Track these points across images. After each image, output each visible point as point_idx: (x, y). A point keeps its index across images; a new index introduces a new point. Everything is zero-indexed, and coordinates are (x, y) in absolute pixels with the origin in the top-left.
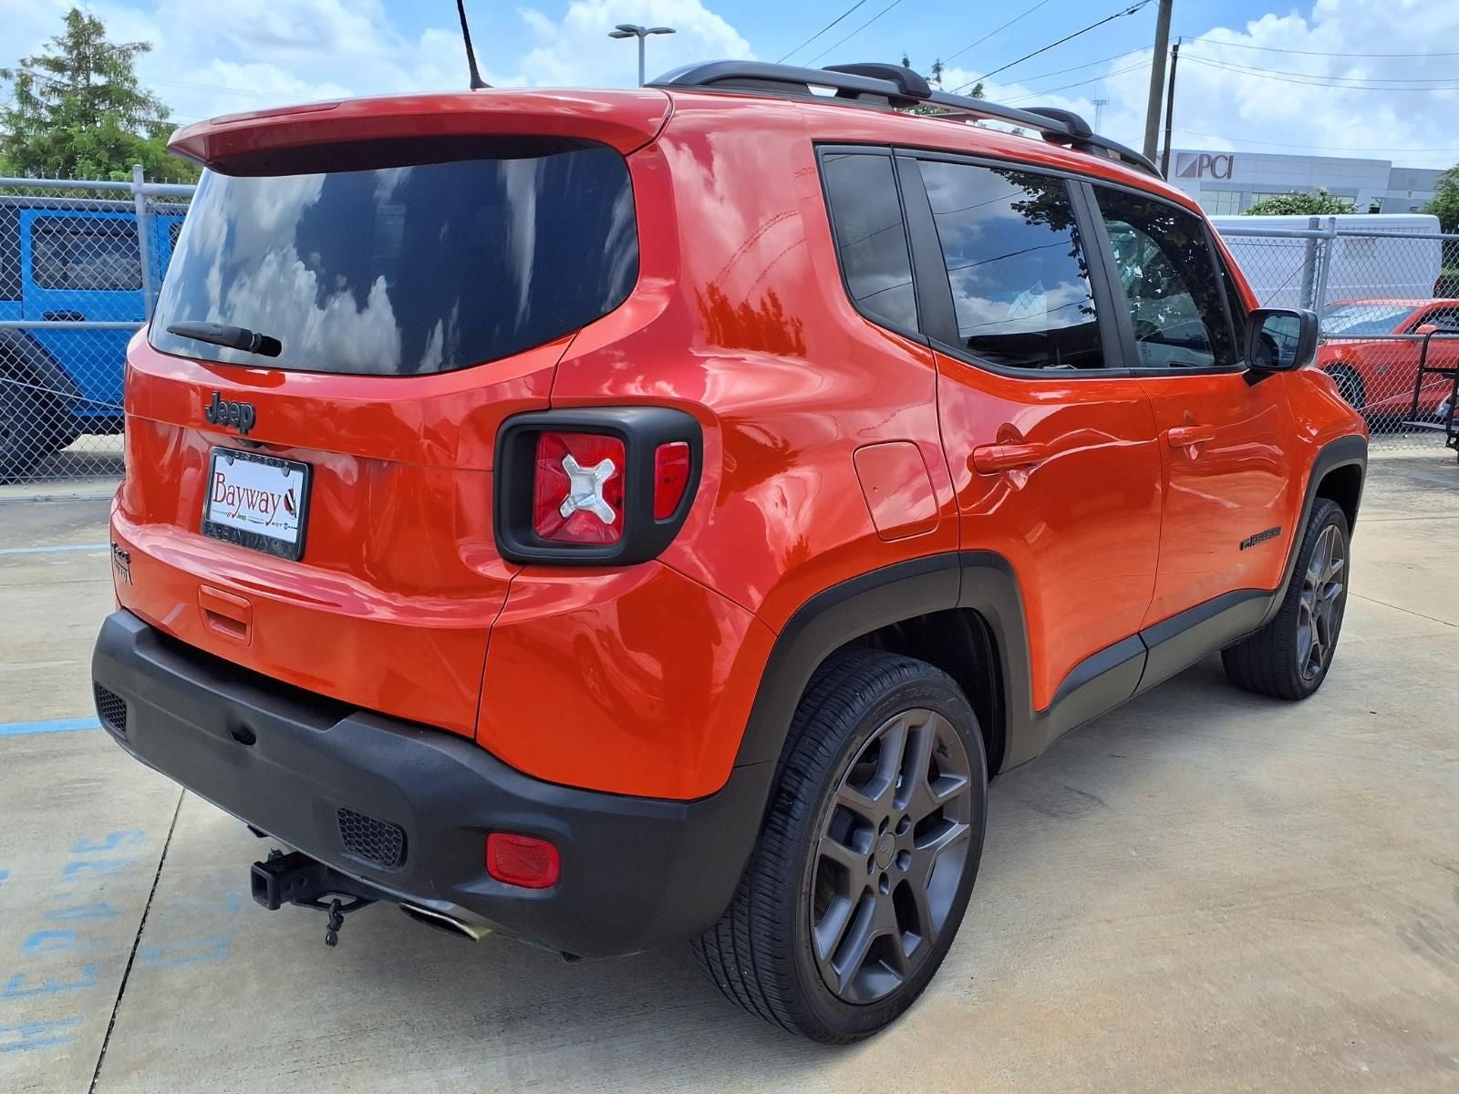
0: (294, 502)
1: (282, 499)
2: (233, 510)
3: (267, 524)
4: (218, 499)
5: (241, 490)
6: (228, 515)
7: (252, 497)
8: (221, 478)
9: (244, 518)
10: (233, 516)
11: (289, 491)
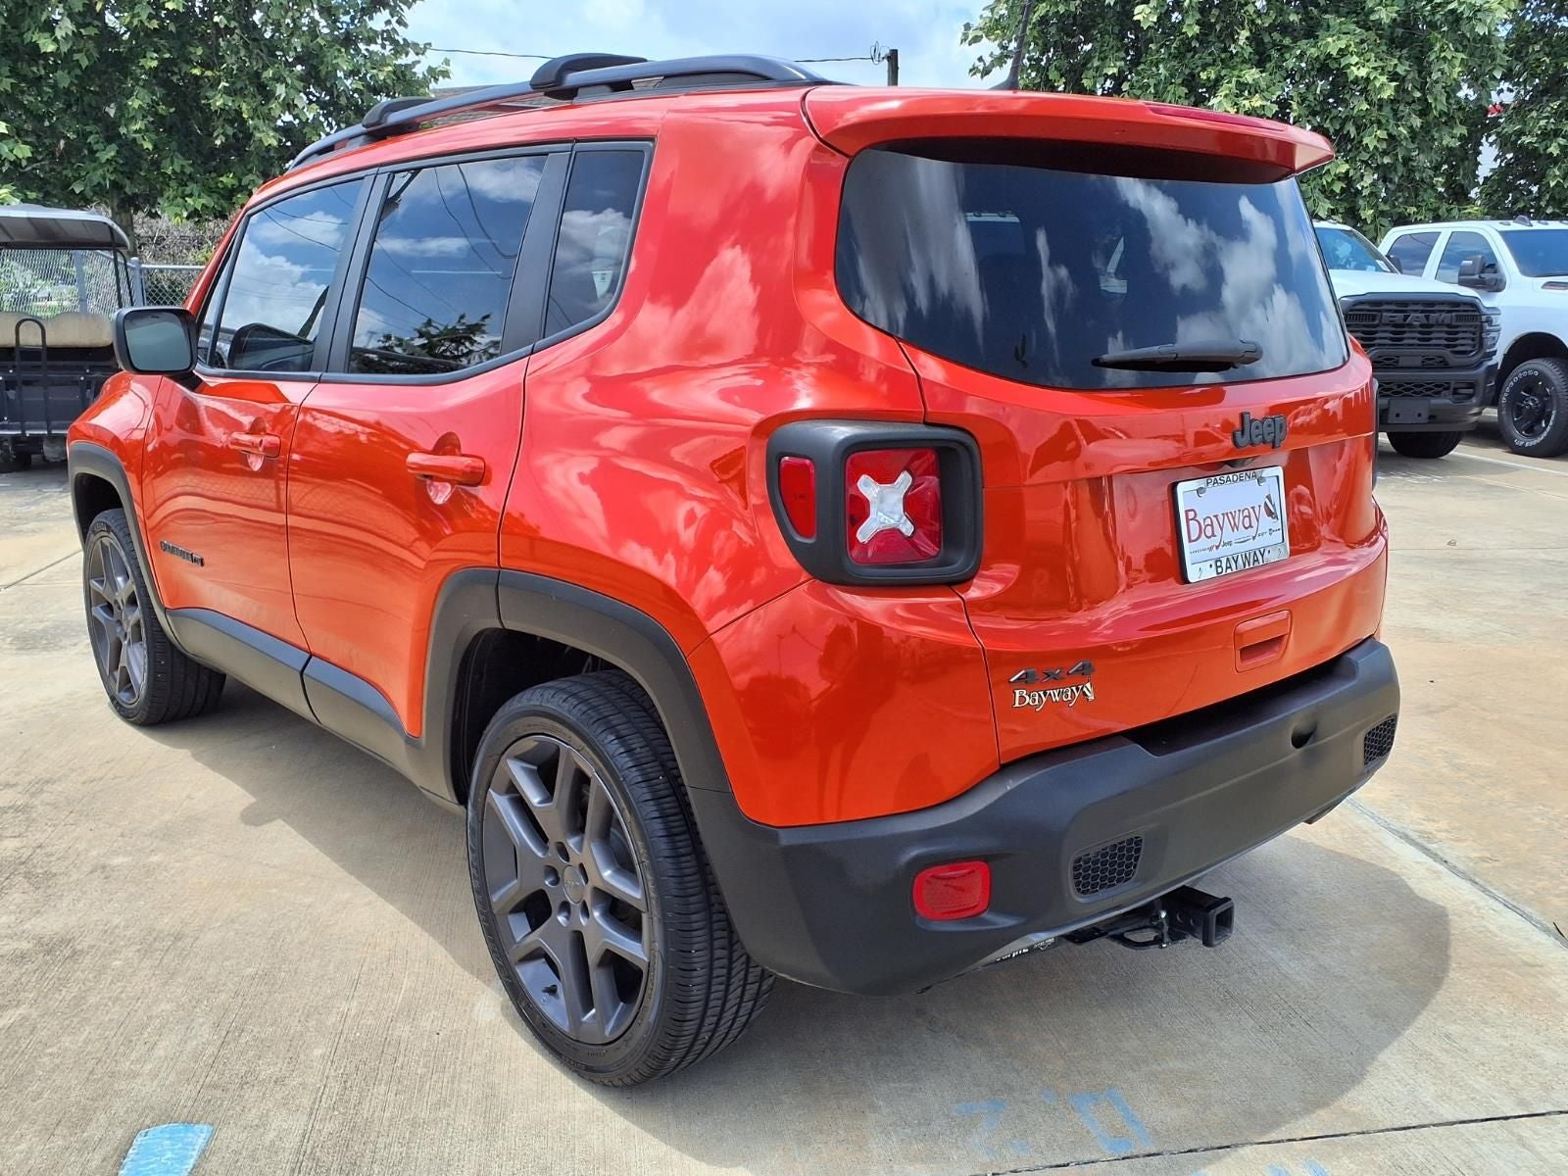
0: (1273, 506)
1: (1263, 508)
2: (1215, 541)
3: (1254, 538)
4: (1193, 538)
5: (1221, 518)
6: (1211, 549)
7: (1234, 519)
8: (1191, 515)
9: (1230, 543)
10: (1217, 547)
11: (1267, 497)
